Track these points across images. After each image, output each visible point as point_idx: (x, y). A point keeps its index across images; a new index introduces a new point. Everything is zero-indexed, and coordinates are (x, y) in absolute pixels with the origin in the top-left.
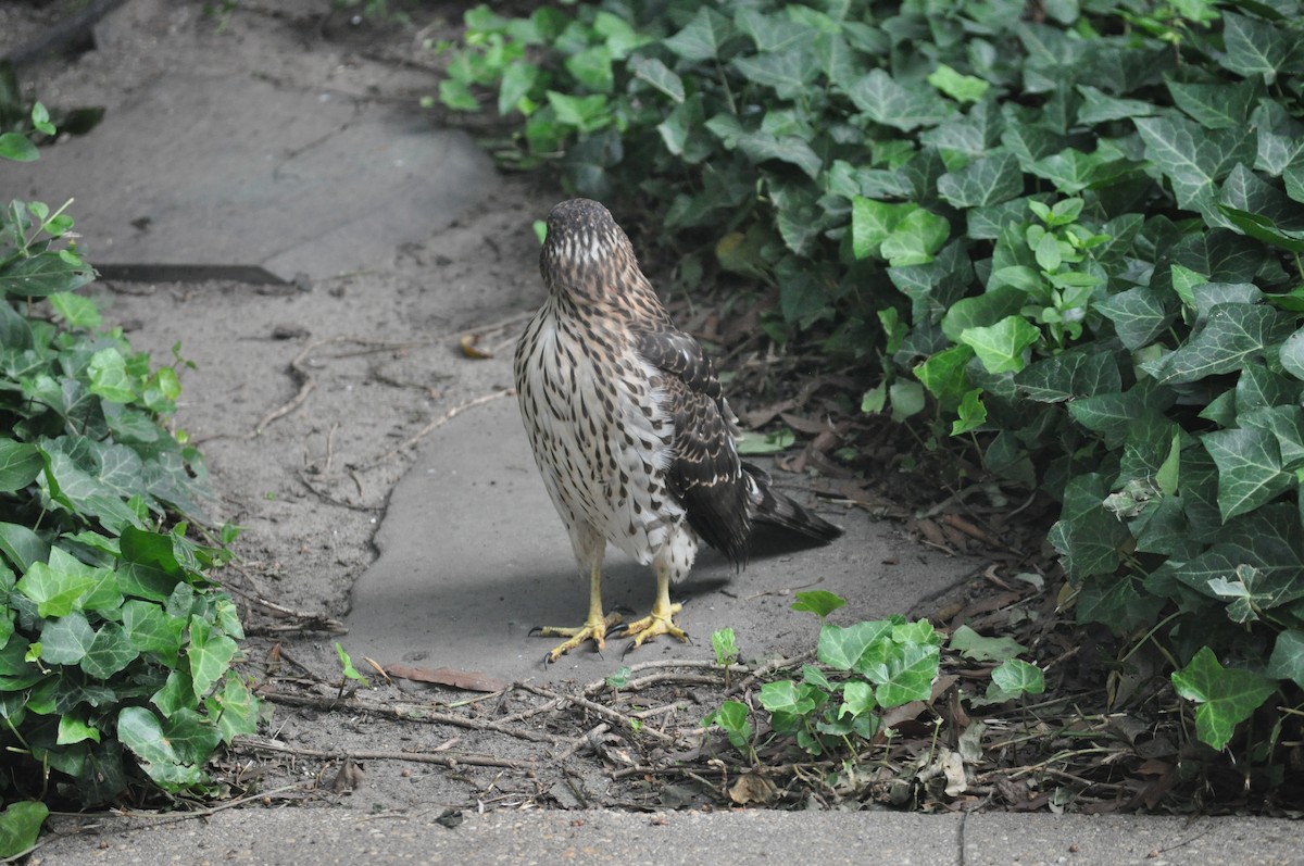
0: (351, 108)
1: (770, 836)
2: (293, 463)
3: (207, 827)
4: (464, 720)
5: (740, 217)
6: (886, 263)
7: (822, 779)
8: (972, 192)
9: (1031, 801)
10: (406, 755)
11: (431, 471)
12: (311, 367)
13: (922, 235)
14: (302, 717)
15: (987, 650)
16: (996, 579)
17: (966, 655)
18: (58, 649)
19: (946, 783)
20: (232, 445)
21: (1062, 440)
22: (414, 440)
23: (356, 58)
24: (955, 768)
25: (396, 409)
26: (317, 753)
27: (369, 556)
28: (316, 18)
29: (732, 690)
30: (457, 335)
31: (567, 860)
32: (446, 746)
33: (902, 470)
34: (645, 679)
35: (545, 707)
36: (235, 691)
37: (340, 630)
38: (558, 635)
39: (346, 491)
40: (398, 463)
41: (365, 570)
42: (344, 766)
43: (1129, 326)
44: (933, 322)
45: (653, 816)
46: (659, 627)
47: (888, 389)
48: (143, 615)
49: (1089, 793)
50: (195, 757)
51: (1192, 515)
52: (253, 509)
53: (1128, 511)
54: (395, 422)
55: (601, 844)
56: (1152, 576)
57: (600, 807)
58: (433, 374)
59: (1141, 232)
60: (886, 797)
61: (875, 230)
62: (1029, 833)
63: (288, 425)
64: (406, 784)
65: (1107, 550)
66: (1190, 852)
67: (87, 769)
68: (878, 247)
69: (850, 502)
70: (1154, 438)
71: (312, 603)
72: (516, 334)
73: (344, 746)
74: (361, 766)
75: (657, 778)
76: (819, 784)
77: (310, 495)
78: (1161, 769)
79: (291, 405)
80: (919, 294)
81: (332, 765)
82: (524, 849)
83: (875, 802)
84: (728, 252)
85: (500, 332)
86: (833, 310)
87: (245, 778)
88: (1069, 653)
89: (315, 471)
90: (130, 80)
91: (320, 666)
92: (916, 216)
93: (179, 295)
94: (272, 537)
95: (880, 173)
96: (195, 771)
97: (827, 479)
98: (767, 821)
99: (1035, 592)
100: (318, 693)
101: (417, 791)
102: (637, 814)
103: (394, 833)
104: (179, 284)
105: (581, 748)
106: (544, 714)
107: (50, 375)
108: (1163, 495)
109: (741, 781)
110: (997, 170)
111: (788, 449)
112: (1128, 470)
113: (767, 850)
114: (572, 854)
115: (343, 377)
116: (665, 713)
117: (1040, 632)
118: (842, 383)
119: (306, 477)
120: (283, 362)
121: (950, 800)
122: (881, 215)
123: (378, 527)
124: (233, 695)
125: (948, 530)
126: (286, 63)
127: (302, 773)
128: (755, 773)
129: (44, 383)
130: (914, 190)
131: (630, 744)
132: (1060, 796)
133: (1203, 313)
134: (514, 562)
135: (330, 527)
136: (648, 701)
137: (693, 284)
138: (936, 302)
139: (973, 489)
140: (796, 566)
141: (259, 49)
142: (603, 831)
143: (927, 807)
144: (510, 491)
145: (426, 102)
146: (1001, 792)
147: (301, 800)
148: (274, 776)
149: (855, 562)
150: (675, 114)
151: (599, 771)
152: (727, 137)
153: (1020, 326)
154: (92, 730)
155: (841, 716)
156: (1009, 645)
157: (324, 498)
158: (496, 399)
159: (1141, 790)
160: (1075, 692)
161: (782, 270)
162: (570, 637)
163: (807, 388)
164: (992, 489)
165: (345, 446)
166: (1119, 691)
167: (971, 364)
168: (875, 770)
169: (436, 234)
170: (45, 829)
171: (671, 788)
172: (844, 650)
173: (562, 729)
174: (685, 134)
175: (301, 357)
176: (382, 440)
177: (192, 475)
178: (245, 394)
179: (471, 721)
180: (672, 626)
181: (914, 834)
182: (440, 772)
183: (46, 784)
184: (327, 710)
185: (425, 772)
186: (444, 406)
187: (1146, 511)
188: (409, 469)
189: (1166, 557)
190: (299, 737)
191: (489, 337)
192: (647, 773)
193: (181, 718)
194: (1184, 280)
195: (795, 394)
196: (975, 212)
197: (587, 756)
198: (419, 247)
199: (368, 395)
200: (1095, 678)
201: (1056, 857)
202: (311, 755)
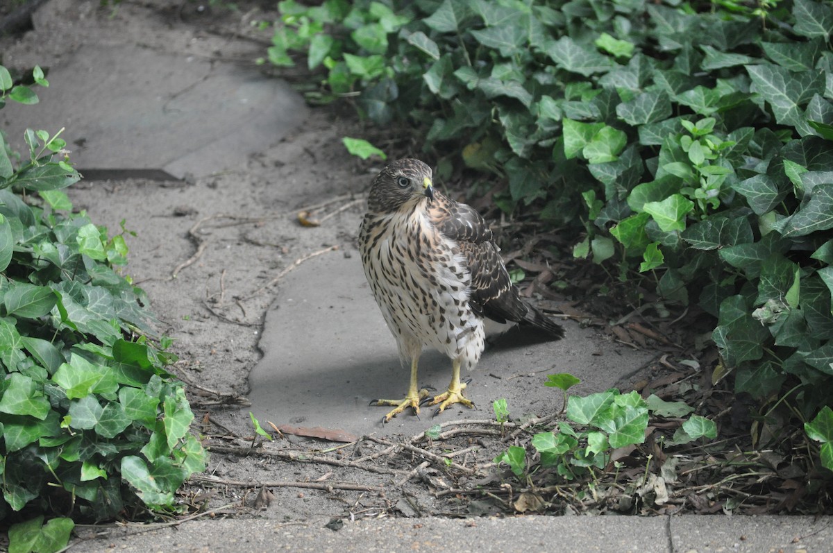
0: (208, 66)
1: (544, 533)
2: (199, 296)
3: (178, 533)
4: (334, 460)
5: (479, 133)
6: (587, 162)
7: (574, 495)
8: (638, 115)
9: (710, 507)
10: (299, 484)
11: (290, 300)
12: (202, 234)
13: (609, 143)
14: (228, 460)
15: (669, 410)
16: (668, 364)
17: (657, 414)
18: (80, 419)
19: (655, 497)
20: (157, 285)
21: (710, 273)
22: (275, 280)
23: (203, 33)
24: (660, 486)
25: (261, 260)
26: (242, 483)
27: (256, 356)
28: (175, 7)
29: (506, 439)
30: (295, 212)
31: (414, 550)
32: (324, 478)
33: (599, 295)
34: (449, 432)
35: (385, 451)
36: (193, 445)
37: (246, 403)
38: (388, 405)
39: (234, 314)
40: (266, 295)
41: (255, 364)
42: (261, 491)
43: (756, 199)
44: (620, 199)
45: (467, 521)
46: (454, 398)
47: (590, 243)
48: (133, 396)
49: (748, 501)
50: (170, 488)
51: (810, 321)
52: (176, 326)
53: (769, 319)
54: (261, 269)
55: (435, 539)
56: (787, 361)
57: (430, 516)
58: (282, 237)
59: (753, 139)
60: (616, 506)
61: (578, 140)
62: (712, 528)
63: (192, 272)
64: (301, 502)
65: (753, 345)
66: (819, 538)
67: (100, 496)
68: (581, 151)
69: (565, 316)
70: (779, 272)
71: (223, 386)
72: (334, 211)
73: (258, 479)
74: (271, 491)
75: (465, 496)
76: (572, 499)
77: (213, 317)
78: (795, 485)
79: (193, 259)
80: (609, 181)
81: (252, 491)
82: (385, 544)
83: (609, 509)
84: (470, 155)
85: (323, 209)
86: (545, 193)
87: (197, 501)
88: (725, 411)
89: (214, 301)
90: (58, 49)
91: (236, 427)
92: (605, 131)
93: (110, 188)
94: (191, 344)
95: (576, 103)
96: (170, 497)
97: (548, 301)
98: (541, 523)
99: (695, 372)
100: (238, 445)
101: (309, 507)
102: (455, 520)
103: (299, 535)
104: (108, 181)
105: (413, 478)
106: (386, 456)
107: (49, 242)
108: (790, 308)
109: (521, 497)
110: (654, 100)
111: (521, 282)
112: (764, 293)
113: (544, 541)
114: (417, 547)
115: (223, 240)
116: (464, 454)
117: (701, 398)
118: (552, 239)
119: (209, 305)
120: (184, 231)
121: (658, 507)
122: (581, 131)
123: (260, 337)
124: (192, 447)
125: (633, 333)
126: (158, 37)
127: (232, 496)
128: (530, 492)
129: (47, 247)
130: (600, 114)
131: (444, 475)
132: (729, 504)
133: (808, 191)
134: (353, 358)
135: (228, 337)
136: (452, 447)
137: (447, 176)
138: (621, 186)
139: (648, 306)
140: (536, 358)
141: (138, 27)
142: (435, 531)
143: (643, 512)
144: (343, 312)
145: (260, 61)
146: (691, 502)
147: (235, 514)
148: (215, 499)
149: (574, 354)
150: (434, 68)
151: (426, 492)
152: (469, 82)
153: (680, 202)
154: (102, 471)
155: (587, 455)
156: (682, 407)
157: (222, 318)
158: (325, 253)
159: (783, 499)
160: (730, 437)
161: (510, 167)
162: (397, 406)
163: (531, 242)
164: (660, 306)
165: (230, 284)
166: (762, 435)
167: (648, 225)
168: (607, 489)
169: (272, 146)
170: (73, 535)
171: (475, 503)
172: (584, 412)
173: (398, 465)
174: (441, 80)
175: (195, 228)
176: (254, 280)
177: (142, 305)
178: (161, 252)
179: (339, 461)
180: (462, 398)
181: (638, 530)
182: (322, 495)
183: (73, 506)
184: (245, 456)
185: (312, 494)
186: (292, 258)
187: (780, 319)
188: (275, 299)
189: (796, 349)
190: (228, 474)
191: (316, 212)
192: (457, 493)
193: (160, 462)
194: (793, 170)
195: (522, 246)
196: (643, 127)
197: (416, 483)
198: (261, 155)
199: (241, 252)
200: (743, 427)
201: (732, 544)
202: (237, 485)
